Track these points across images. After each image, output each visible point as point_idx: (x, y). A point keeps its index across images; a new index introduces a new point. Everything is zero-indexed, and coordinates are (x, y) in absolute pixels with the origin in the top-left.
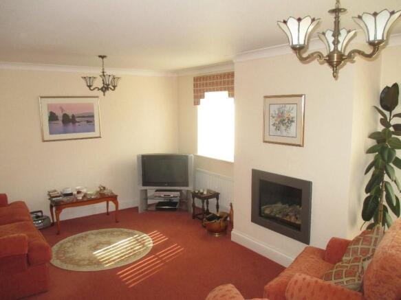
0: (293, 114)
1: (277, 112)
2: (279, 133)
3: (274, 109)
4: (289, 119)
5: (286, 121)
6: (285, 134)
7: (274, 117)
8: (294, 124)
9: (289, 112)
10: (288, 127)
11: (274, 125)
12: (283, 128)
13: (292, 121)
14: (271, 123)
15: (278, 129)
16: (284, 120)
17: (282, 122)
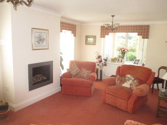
0: (45, 37)
1: (38, 36)
2: (39, 45)
3: (37, 35)
4: (43, 39)
5: (42, 40)
6: (42, 45)
7: (37, 38)
8: (45, 41)
9: (43, 36)
10: (43, 42)
11: (37, 41)
12: (41, 42)
13: (44, 40)
14: (36, 41)
15: (39, 43)
16: (41, 39)
17: (40, 40)
